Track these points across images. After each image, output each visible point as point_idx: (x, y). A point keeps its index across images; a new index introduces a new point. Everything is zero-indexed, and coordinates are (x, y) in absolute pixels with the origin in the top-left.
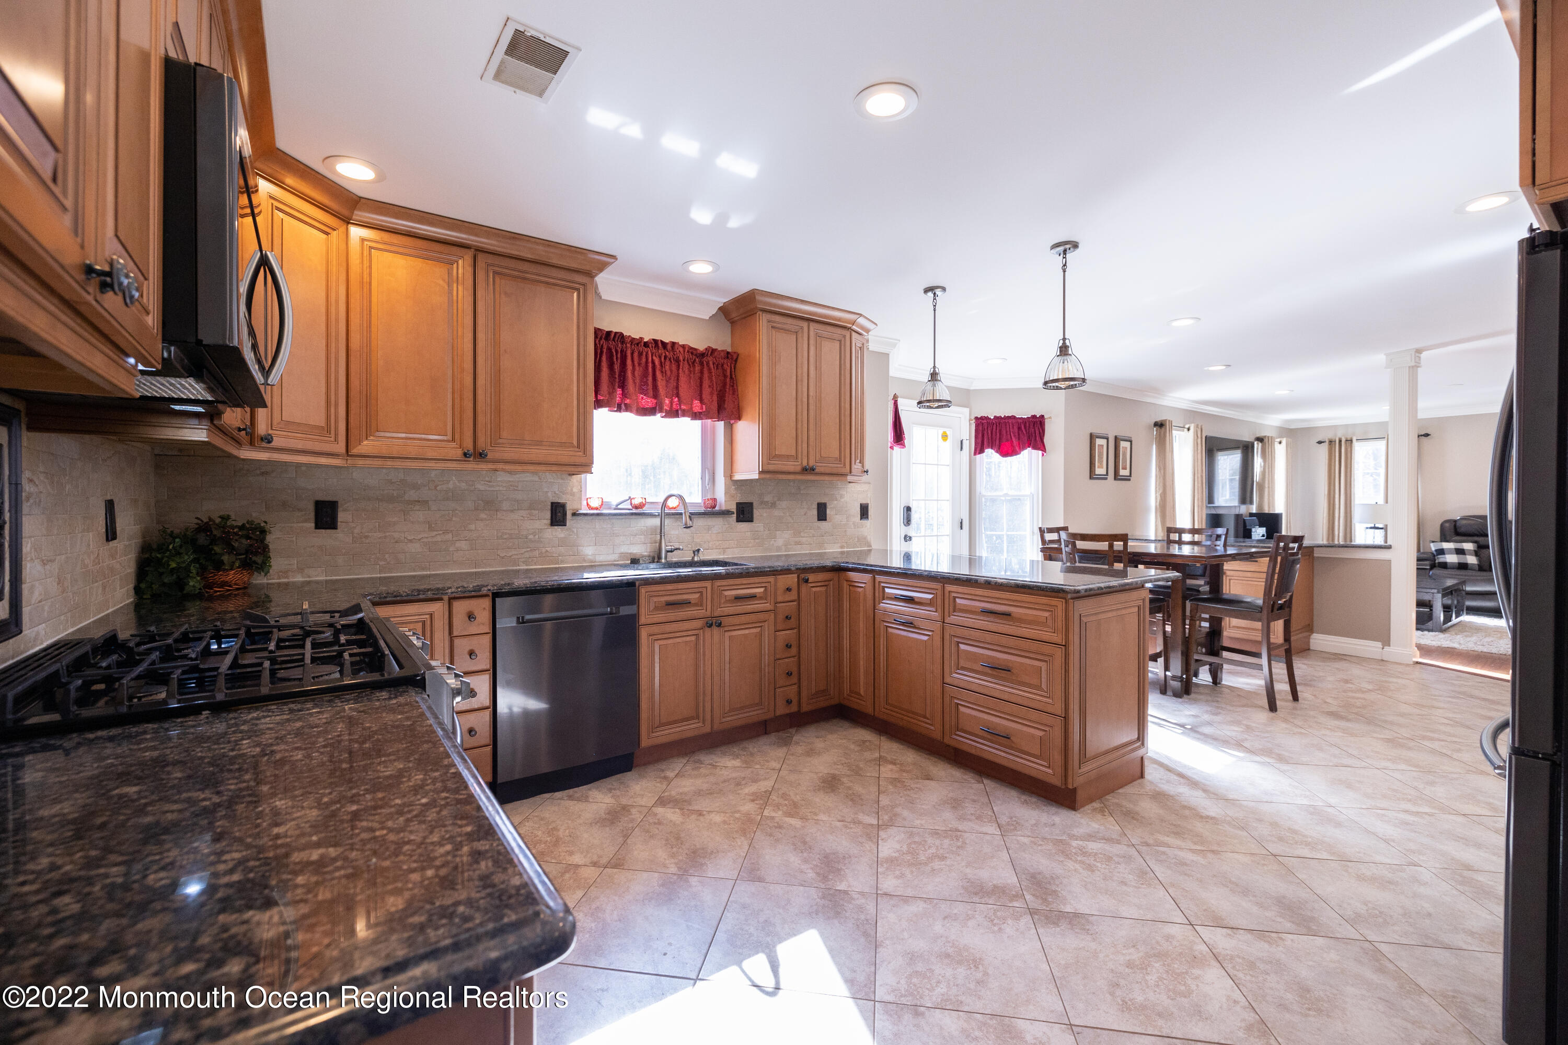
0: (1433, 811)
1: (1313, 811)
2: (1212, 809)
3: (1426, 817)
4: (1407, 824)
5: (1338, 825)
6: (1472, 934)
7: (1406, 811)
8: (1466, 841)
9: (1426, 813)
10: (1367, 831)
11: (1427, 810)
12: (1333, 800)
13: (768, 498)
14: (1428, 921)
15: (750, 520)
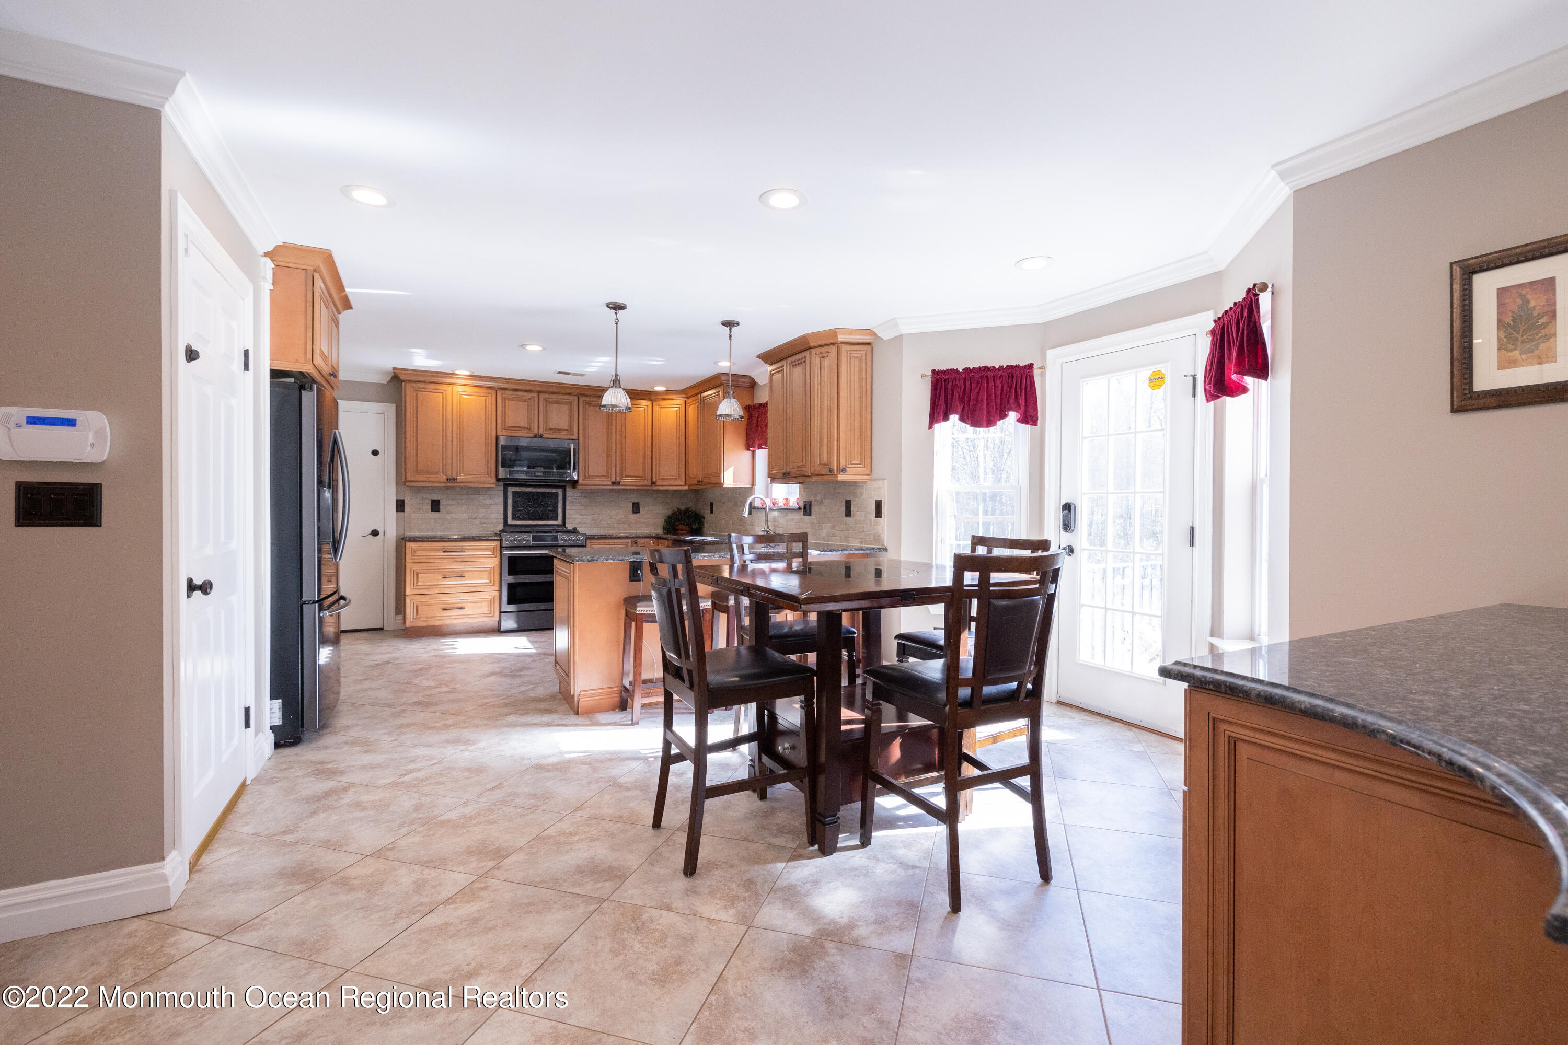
0: (401, 780)
1: (467, 742)
2: (512, 718)
3: (405, 773)
4: (412, 761)
5: (448, 742)
6: (357, 725)
7: (419, 770)
8: (372, 767)
9: (405, 775)
10: (430, 745)
11: (406, 778)
12: (467, 754)
13: (819, 498)
14: (376, 722)
15: (810, 514)
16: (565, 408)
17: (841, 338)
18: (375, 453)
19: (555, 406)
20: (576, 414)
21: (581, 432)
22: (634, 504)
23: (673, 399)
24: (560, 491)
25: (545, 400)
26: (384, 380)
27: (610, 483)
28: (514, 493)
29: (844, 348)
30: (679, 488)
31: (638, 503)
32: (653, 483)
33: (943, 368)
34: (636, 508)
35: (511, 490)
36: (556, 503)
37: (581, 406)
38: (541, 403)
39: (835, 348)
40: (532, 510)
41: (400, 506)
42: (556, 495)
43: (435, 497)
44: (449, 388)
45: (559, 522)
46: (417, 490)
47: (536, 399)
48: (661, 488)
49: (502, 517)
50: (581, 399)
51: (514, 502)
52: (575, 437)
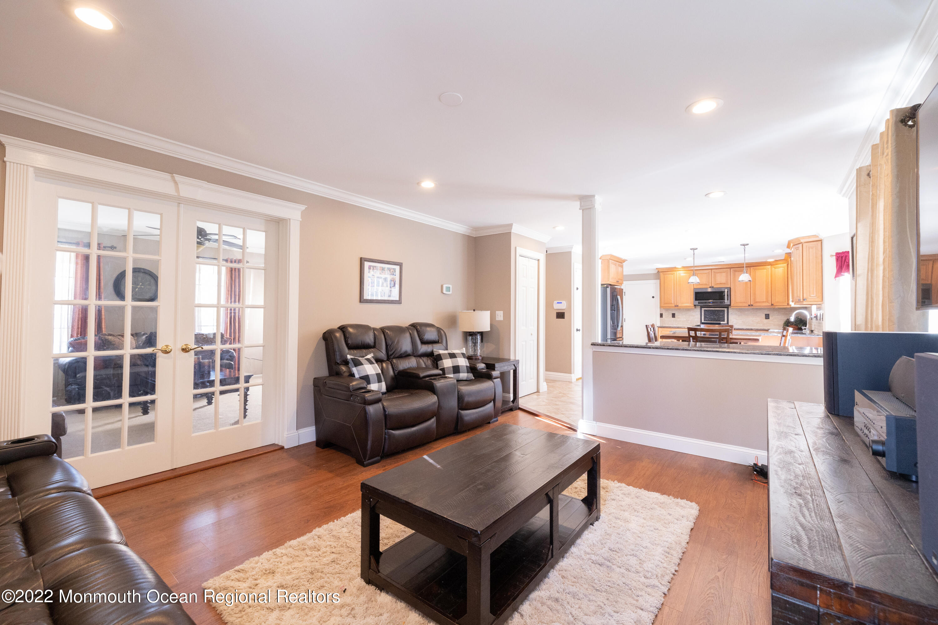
16: (724, 274)
17: (802, 241)
18: (653, 297)
19: (719, 274)
20: (729, 276)
21: (732, 283)
22: (766, 315)
23: (781, 264)
24: (726, 309)
25: (714, 272)
26: (656, 272)
27: (747, 305)
28: (705, 310)
29: (805, 245)
30: (785, 307)
31: (769, 314)
32: (772, 305)
33: (841, 251)
34: (767, 317)
35: (703, 309)
36: (724, 314)
37: (732, 273)
38: (713, 273)
39: (801, 245)
40: (712, 317)
41: (661, 315)
42: (724, 311)
43: (674, 312)
44: (675, 272)
45: (726, 322)
46: (667, 309)
47: (710, 272)
48: (776, 307)
49: (700, 320)
50: (732, 270)
51: (705, 314)
52: (729, 286)
